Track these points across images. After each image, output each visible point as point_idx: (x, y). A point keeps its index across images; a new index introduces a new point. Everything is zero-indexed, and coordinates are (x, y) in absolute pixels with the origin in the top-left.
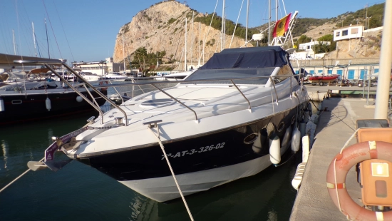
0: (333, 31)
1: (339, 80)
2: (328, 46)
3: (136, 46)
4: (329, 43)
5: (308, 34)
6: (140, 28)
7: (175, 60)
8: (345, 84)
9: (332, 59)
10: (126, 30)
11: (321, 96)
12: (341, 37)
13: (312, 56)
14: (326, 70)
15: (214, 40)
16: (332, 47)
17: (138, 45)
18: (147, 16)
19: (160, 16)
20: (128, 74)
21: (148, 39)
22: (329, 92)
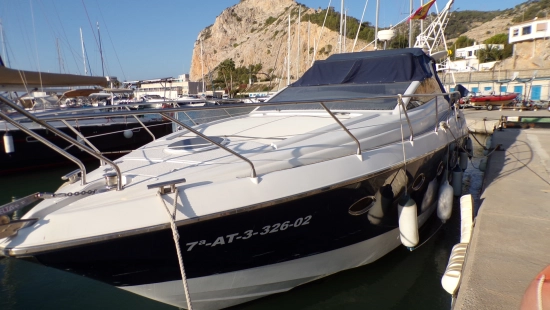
0: (508, 29)
1: (518, 102)
2: (500, 51)
3: (221, 57)
4: (502, 46)
5: (469, 35)
6: (226, 32)
7: (274, 77)
8: (528, 106)
9: (506, 71)
10: (207, 35)
11: (490, 127)
12: (520, 37)
13: (476, 67)
14: (496, 87)
15: (330, 47)
16: (508, 52)
17: (223, 56)
18: (235, 15)
19: (253, 15)
20: (209, 97)
21: (238, 48)
22: (503, 119)
